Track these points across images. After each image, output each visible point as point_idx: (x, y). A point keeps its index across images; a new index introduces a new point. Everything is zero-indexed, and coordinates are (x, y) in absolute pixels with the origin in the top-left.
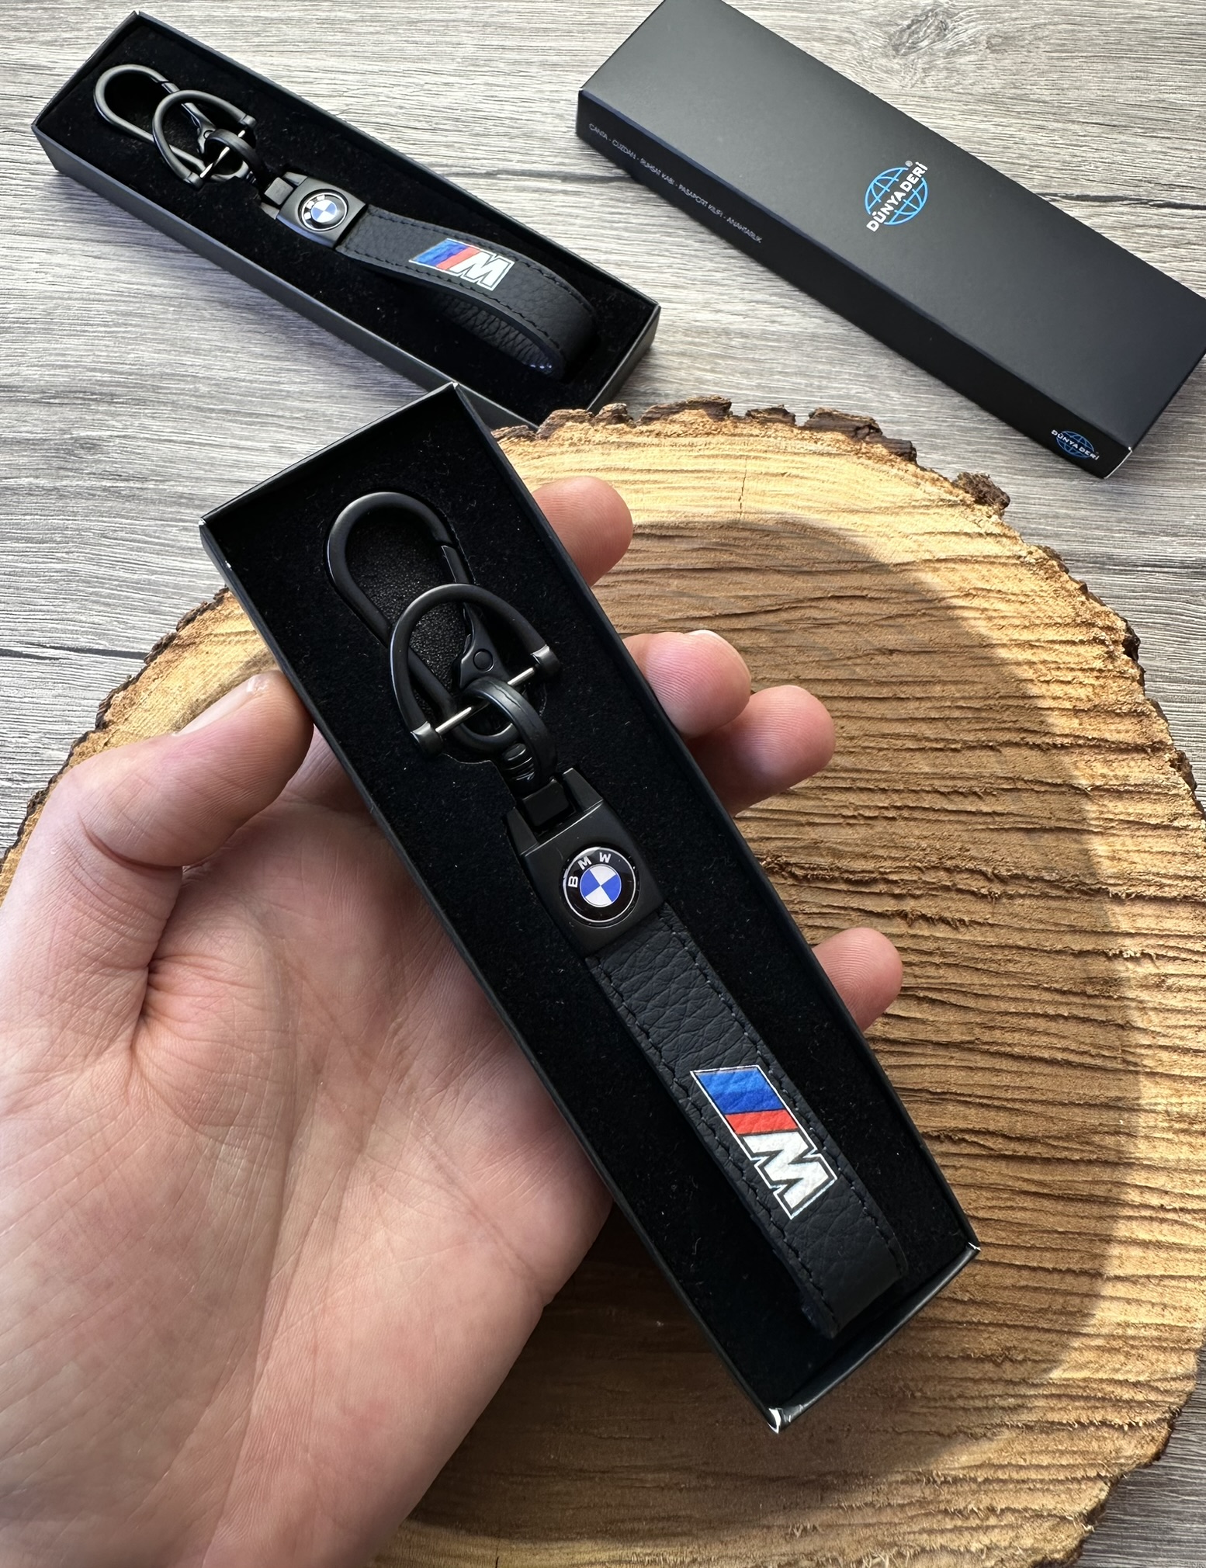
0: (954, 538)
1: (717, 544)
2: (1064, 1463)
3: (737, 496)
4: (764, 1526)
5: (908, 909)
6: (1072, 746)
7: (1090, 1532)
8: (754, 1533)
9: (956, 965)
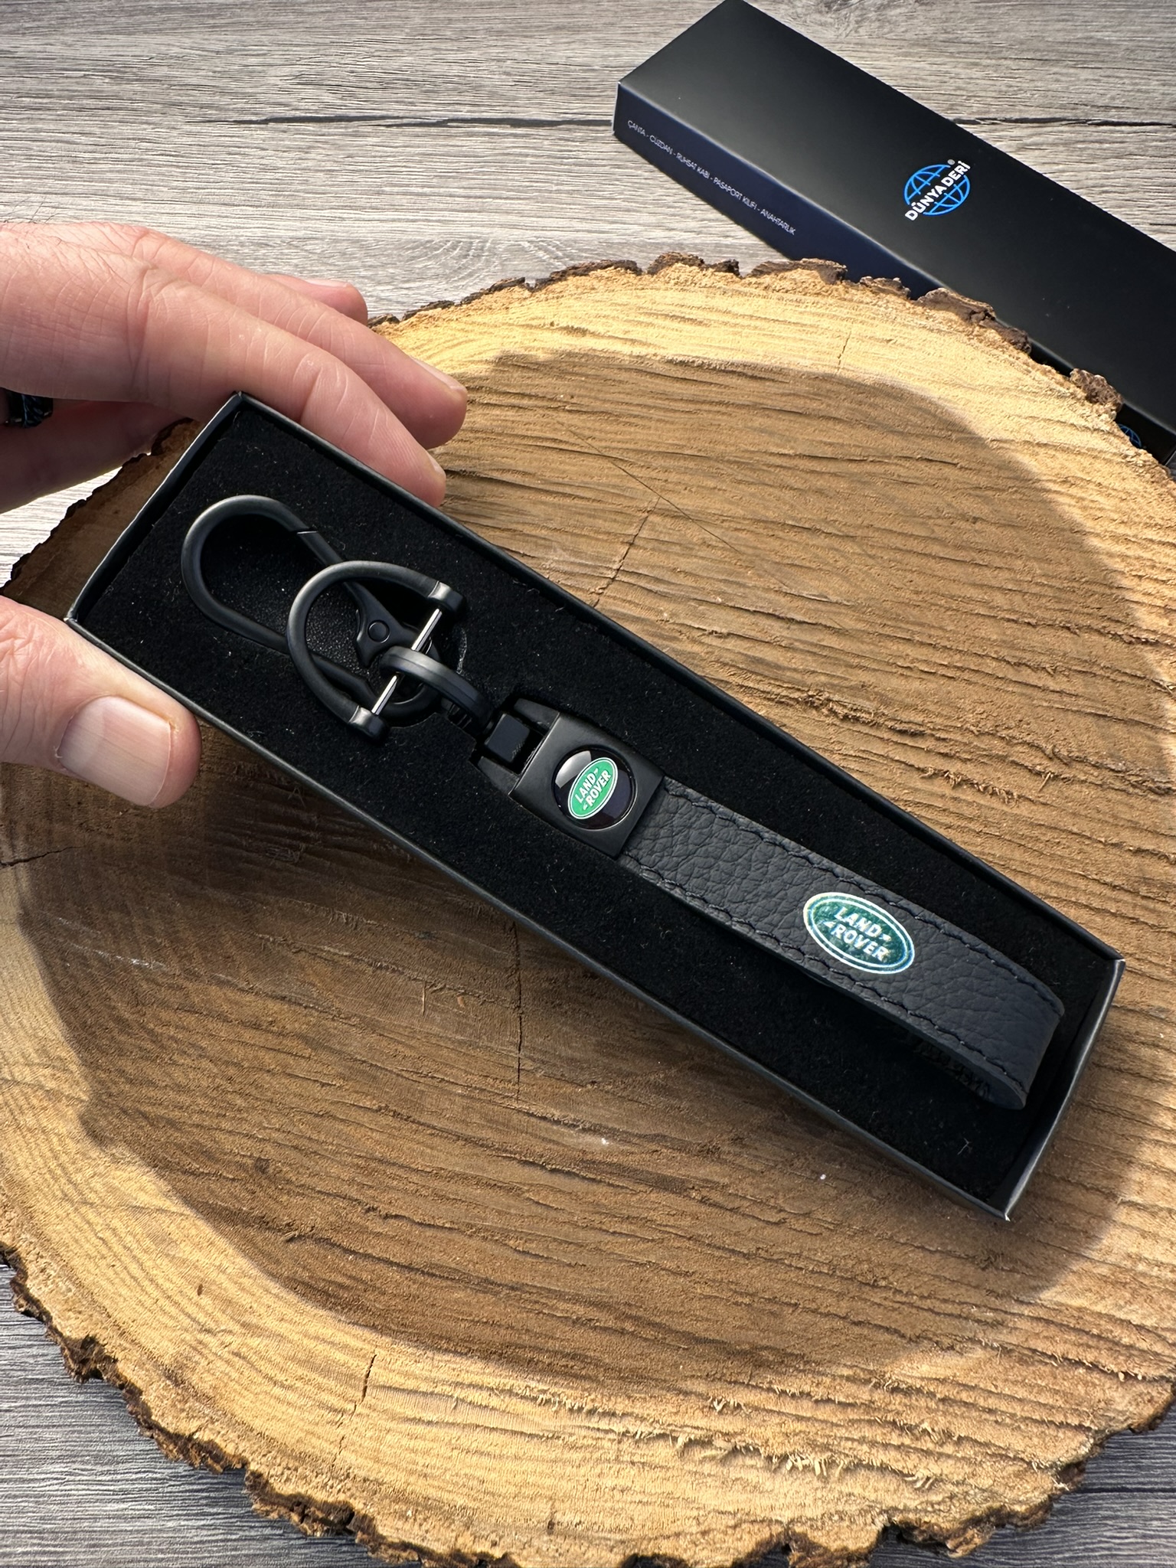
0: (1058, 427)
1: (808, 392)
2: (1042, 1401)
3: (838, 352)
4: (680, 1392)
5: (952, 770)
6: (1156, 644)
7: (1062, 1490)
8: (669, 1396)
9: (999, 837)
